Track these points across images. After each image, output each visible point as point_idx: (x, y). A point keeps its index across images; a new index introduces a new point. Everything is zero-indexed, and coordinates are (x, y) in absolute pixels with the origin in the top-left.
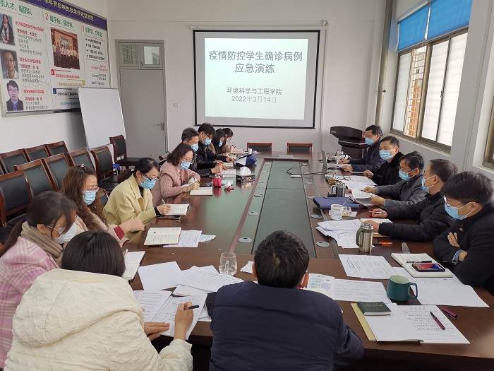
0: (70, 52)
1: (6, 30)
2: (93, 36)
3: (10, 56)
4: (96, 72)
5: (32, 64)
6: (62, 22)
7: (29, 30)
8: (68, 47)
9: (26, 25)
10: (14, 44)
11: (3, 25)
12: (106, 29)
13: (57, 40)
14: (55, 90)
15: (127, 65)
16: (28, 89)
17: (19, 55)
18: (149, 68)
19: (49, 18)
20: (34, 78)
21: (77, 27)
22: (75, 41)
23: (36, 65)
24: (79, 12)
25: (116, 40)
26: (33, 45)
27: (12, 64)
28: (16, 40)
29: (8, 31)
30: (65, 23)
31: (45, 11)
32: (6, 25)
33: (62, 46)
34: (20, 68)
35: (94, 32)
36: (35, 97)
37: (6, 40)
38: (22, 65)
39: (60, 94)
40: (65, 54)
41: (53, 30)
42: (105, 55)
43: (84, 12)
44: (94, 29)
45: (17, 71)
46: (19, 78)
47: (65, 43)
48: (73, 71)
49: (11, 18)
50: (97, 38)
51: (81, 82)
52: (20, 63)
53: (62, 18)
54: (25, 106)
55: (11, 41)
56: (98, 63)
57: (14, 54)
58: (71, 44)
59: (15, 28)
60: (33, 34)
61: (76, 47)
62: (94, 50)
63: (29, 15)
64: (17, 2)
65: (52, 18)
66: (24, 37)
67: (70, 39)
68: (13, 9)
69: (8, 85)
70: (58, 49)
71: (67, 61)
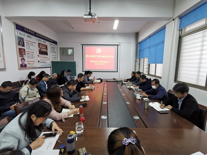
0: (45, 50)
1: (21, 42)
2: (53, 46)
3: (23, 50)
4: (53, 56)
5: (31, 53)
6: (42, 41)
7: (30, 43)
8: (44, 49)
9: (29, 41)
10: (24, 47)
12: (57, 44)
15: (63, 55)
16: (29, 61)
17: (26, 50)
20: (31, 57)
21: (47, 43)
23: (33, 53)
24: (48, 39)
25: (60, 48)
26: (31, 47)
27: (23, 53)
29: (22, 42)
31: (36, 38)
32: (22, 41)
33: (42, 48)
34: (26, 54)
36: (31, 63)
37: (21, 45)
38: (27, 53)
41: (39, 44)
42: (56, 52)
43: (50, 39)
44: (53, 44)
45: (25, 55)
46: (25, 57)
47: (43, 47)
48: (45, 56)
49: (23, 39)
50: (54, 47)
51: (48, 59)
52: (26, 52)
53: (42, 40)
55: (23, 45)
56: (54, 54)
57: (24, 50)
58: (45, 48)
60: (32, 44)
61: (47, 49)
62: (52, 50)
63: (31, 39)
64: (26, 34)
65: (39, 40)
66: (28, 45)
67: (45, 46)
68: (25, 36)
69: (21, 59)
70: (40, 49)
71: (43, 52)
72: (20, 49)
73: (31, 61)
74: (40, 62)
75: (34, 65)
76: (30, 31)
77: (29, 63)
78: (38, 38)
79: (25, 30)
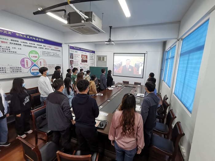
2: (91, 55)
4: (91, 63)
8: (85, 58)
12: (95, 53)
13: (83, 57)
15: (99, 61)
18: (103, 62)
21: (88, 54)
22: (87, 56)
23: (77, 62)
26: (77, 58)
27: (72, 63)
28: (74, 58)
31: (80, 51)
41: (82, 55)
42: (94, 59)
43: (89, 50)
44: (92, 53)
46: (73, 65)
48: (86, 63)
51: (87, 65)
52: (74, 62)
53: (84, 52)
55: (73, 58)
56: (92, 61)
57: (73, 61)
60: (77, 56)
61: (87, 58)
62: (91, 58)
63: (77, 52)
64: (75, 50)
68: (74, 52)
69: (71, 67)
70: (83, 59)
71: (84, 61)
72: (71, 61)
74: (81, 67)
76: (77, 48)
78: (82, 52)
79: (74, 48)
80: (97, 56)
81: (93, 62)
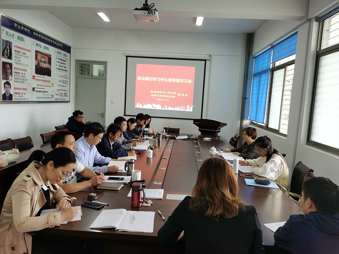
0: (46, 66)
1: (7, 50)
2: (62, 57)
3: (8, 66)
4: (62, 79)
5: (21, 72)
6: (43, 47)
7: (21, 51)
8: (45, 62)
9: (21, 48)
10: (12, 59)
11: (6, 47)
12: (70, 53)
13: (39, 57)
14: (34, 88)
15: (81, 76)
16: (17, 87)
17: (13, 66)
18: (96, 78)
19: (35, 44)
20: (21, 81)
21: (52, 51)
22: (50, 59)
23: (24, 72)
24: (54, 42)
26: (23, 60)
27: (9, 71)
29: (8, 51)
30: (45, 48)
31: (33, 40)
32: (8, 47)
33: (41, 61)
34: (13, 74)
35: (62, 54)
36: (21, 93)
37: (7, 56)
38: (15, 72)
39: (37, 91)
40: (43, 66)
41: (37, 52)
42: (68, 69)
43: (57, 42)
44: (63, 52)
50: (64, 58)
51: (51, 85)
52: (14, 70)
53: (43, 45)
54: (13, 98)
55: (10, 57)
56: (63, 73)
57: (11, 65)
58: (47, 61)
59: (13, 49)
60: (24, 54)
61: (50, 63)
62: (60, 64)
63: (23, 42)
64: (17, 34)
65: (37, 44)
66: (18, 55)
67: (47, 58)
68: (13, 37)
69: (5, 84)
70: (38, 63)
71: (43, 71)
72: (4, 64)
73: (20, 89)
74: (35, 89)
75: (24, 96)
76: (22, 27)
77: (17, 91)
78: (36, 41)
79: (16, 25)
80: (77, 61)
81: (65, 77)
